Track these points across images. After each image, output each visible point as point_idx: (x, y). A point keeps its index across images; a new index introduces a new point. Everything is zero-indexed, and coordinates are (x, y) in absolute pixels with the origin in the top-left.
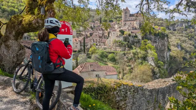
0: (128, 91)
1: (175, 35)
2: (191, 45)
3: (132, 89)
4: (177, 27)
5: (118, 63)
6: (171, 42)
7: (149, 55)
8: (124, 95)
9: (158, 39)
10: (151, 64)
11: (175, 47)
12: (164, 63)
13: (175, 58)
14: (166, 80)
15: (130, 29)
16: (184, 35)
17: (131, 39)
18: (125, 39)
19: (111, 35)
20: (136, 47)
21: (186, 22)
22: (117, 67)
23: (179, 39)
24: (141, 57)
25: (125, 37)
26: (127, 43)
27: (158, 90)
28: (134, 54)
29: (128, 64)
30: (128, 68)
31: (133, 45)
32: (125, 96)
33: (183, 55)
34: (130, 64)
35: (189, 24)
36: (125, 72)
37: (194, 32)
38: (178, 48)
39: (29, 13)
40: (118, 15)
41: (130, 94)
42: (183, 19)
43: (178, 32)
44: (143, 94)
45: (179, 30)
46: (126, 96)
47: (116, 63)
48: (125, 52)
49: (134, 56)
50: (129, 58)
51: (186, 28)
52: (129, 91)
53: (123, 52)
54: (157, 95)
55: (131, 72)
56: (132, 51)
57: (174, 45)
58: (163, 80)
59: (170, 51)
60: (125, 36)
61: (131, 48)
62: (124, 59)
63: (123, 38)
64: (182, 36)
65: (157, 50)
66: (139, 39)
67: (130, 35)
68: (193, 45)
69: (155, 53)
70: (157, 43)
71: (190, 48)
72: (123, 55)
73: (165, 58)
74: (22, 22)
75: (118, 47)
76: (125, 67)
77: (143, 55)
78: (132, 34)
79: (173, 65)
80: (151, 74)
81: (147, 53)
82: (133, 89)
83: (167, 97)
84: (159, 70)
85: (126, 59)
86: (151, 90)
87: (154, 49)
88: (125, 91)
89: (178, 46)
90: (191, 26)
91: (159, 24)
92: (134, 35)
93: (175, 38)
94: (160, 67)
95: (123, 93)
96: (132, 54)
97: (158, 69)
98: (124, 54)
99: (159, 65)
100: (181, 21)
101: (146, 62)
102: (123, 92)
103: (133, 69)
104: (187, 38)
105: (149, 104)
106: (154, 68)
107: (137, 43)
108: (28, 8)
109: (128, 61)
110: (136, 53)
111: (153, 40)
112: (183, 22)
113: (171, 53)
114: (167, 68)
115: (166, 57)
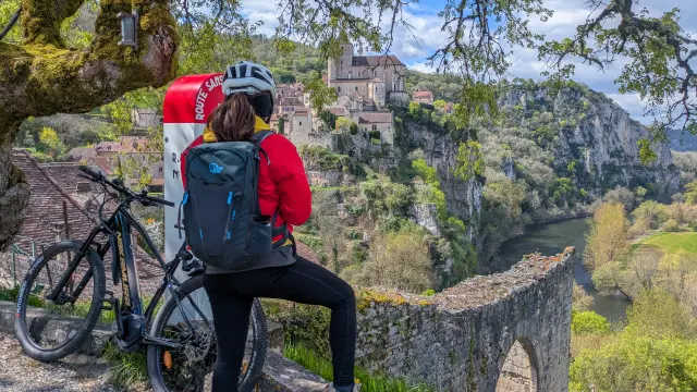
0: (390, 324)
1: (496, 132)
2: (545, 164)
3: (401, 316)
4: (503, 104)
5: (318, 228)
6: (486, 153)
7: (419, 197)
8: (378, 339)
9: (447, 145)
10: (425, 228)
11: (497, 171)
12: (466, 222)
13: (497, 205)
14: (498, 278)
15: (354, 107)
16: (524, 131)
17: (359, 143)
18: (341, 143)
19: (291, 127)
20: (377, 171)
21: (529, 89)
22: (313, 242)
23: (510, 144)
24: (395, 206)
25: (339, 136)
26: (347, 156)
27: (480, 314)
28: (371, 195)
29: (351, 229)
30: (350, 245)
31: (367, 163)
32: (380, 342)
33: (522, 197)
34: (357, 229)
35: (539, 96)
36: (342, 258)
37: (553, 121)
38: (506, 172)
39: (42, 37)
40: (313, 59)
41: (398, 333)
42: (521, 80)
43: (504, 123)
44: (438, 331)
45: (508, 115)
46: (385, 343)
47: (310, 228)
48: (342, 189)
49: (370, 202)
50: (354, 208)
51: (528, 108)
52: (394, 324)
53: (335, 189)
54: (478, 331)
55: (363, 258)
56: (362, 185)
57: (494, 165)
58: (490, 280)
59: (483, 184)
60: (340, 132)
61: (358, 174)
62: (337, 215)
63: (334, 138)
64: (518, 134)
65: (445, 179)
66: (387, 144)
67: (354, 130)
68: (551, 165)
69: (438, 192)
70: (444, 158)
71: (542, 172)
72: (335, 200)
73: (467, 207)
74: (29, 72)
75: (317, 170)
76: (342, 240)
77: (402, 196)
78: (364, 126)
79: (492, 229)
80: (429, 263)
81: (415, 191)
82: (407, 317)
83: (504, 335)
84: (453, 247)
85: (343, 214)
86: (457, 314)
87: (433, 179)
88: (381, 325)
89: (505, 166)
90: (542, 101)
91: (448, 95)
92: (370, 128)
93: (497, 142)
94: (455, 239)
95: (374, 331)
96: (363, 196)
97: (448, 243)
98: (338, 195)
99: (451, 232)
100: (515, 86)
101: (410, 220)
102: (375, 327)
103: (368, 247)
104: (532, 142)
105: (452, 363)
106: (437, 239)
107: (377, 156)
108: (33, 15)
109: (351, 221)
110: (379, 193)
111: (430, 147)
112: (521, 88)
113: (487, 191)
114: (474, 240)
115: (470, 203)
